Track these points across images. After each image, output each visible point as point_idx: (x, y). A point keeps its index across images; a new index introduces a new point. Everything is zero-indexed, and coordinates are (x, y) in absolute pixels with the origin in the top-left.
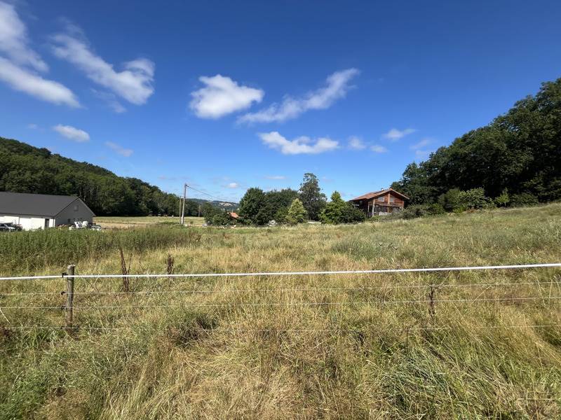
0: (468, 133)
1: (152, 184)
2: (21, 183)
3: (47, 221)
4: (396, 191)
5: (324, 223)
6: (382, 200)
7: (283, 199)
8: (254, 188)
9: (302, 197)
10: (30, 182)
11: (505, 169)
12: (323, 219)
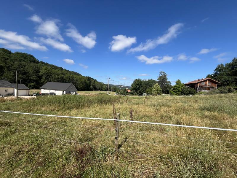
2: (55, 79)
3: (63, 92)
4: (211, 79)
5: (172, 95)
7: (150, 83)
8: (138, 79)
9: (159, 83)
10: (57, 79)
12: (171, 93)
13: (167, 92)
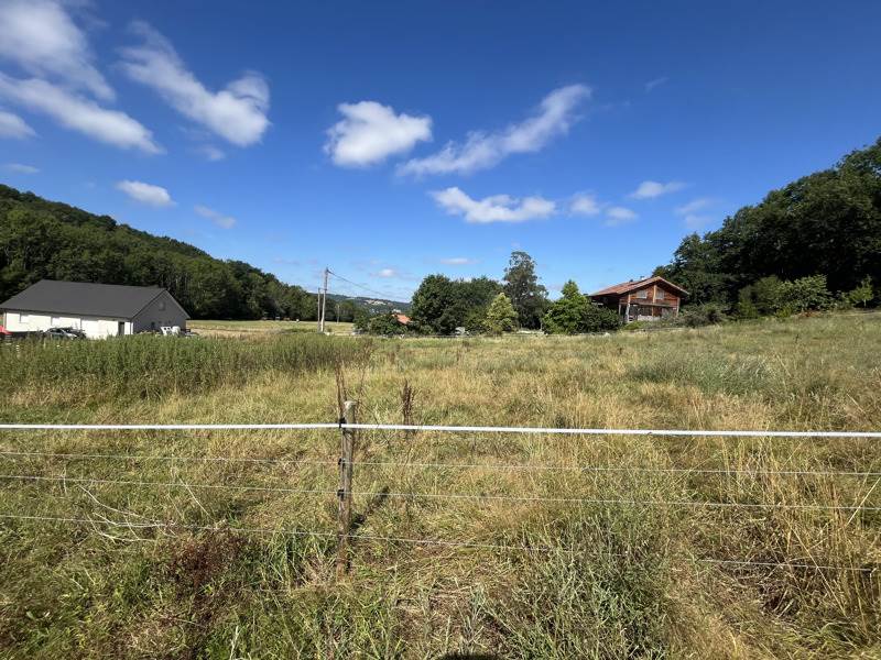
0: (796, 181)
1: (265, 271)
2: (77, 267)
3: (121, 325)
4: (666, 280)
5: (549, 333)
6: (643, 295)
7: (479, 292)
8: (435, 275)
9: (508, 290)
10: (91, 266)
11: (866, 243)
12: (548, 326)
13: (534, 324)
